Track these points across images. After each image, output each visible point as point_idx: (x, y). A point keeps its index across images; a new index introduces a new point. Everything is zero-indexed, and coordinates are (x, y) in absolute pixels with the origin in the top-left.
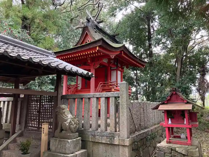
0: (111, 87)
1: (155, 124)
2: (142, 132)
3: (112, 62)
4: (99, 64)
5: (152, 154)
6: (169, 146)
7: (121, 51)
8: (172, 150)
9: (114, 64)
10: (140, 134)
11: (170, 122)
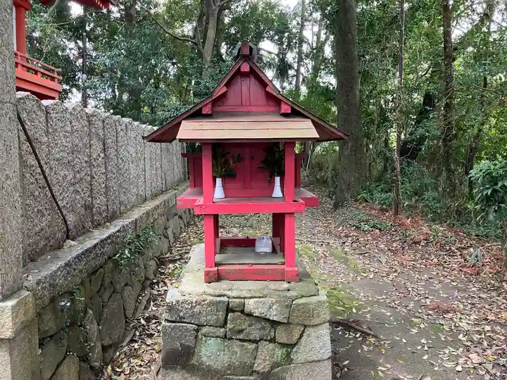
1: (146, 200)
2: (99, 235)
5: (136, 309)
6: (217, 292)
8: (229, 310)
10: (89, 251)
11: (219, 193)
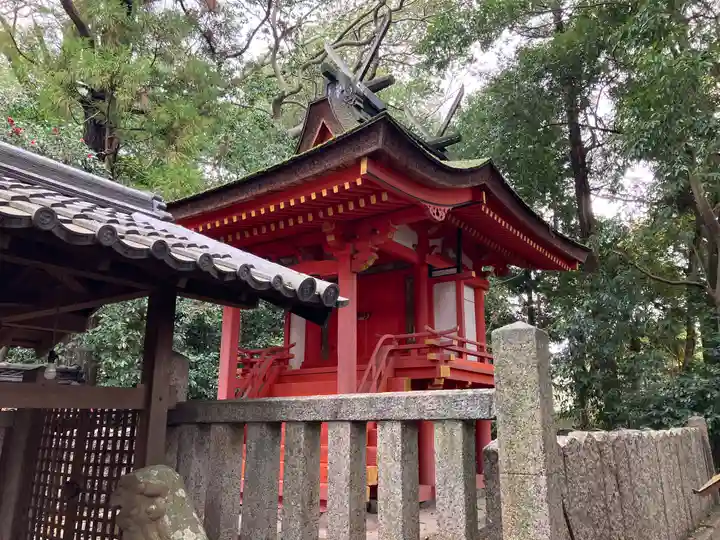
0: (433, 356)
3: (434, 247)
4: (377, 253)
7: (476, 191)
9: (443, 256)
